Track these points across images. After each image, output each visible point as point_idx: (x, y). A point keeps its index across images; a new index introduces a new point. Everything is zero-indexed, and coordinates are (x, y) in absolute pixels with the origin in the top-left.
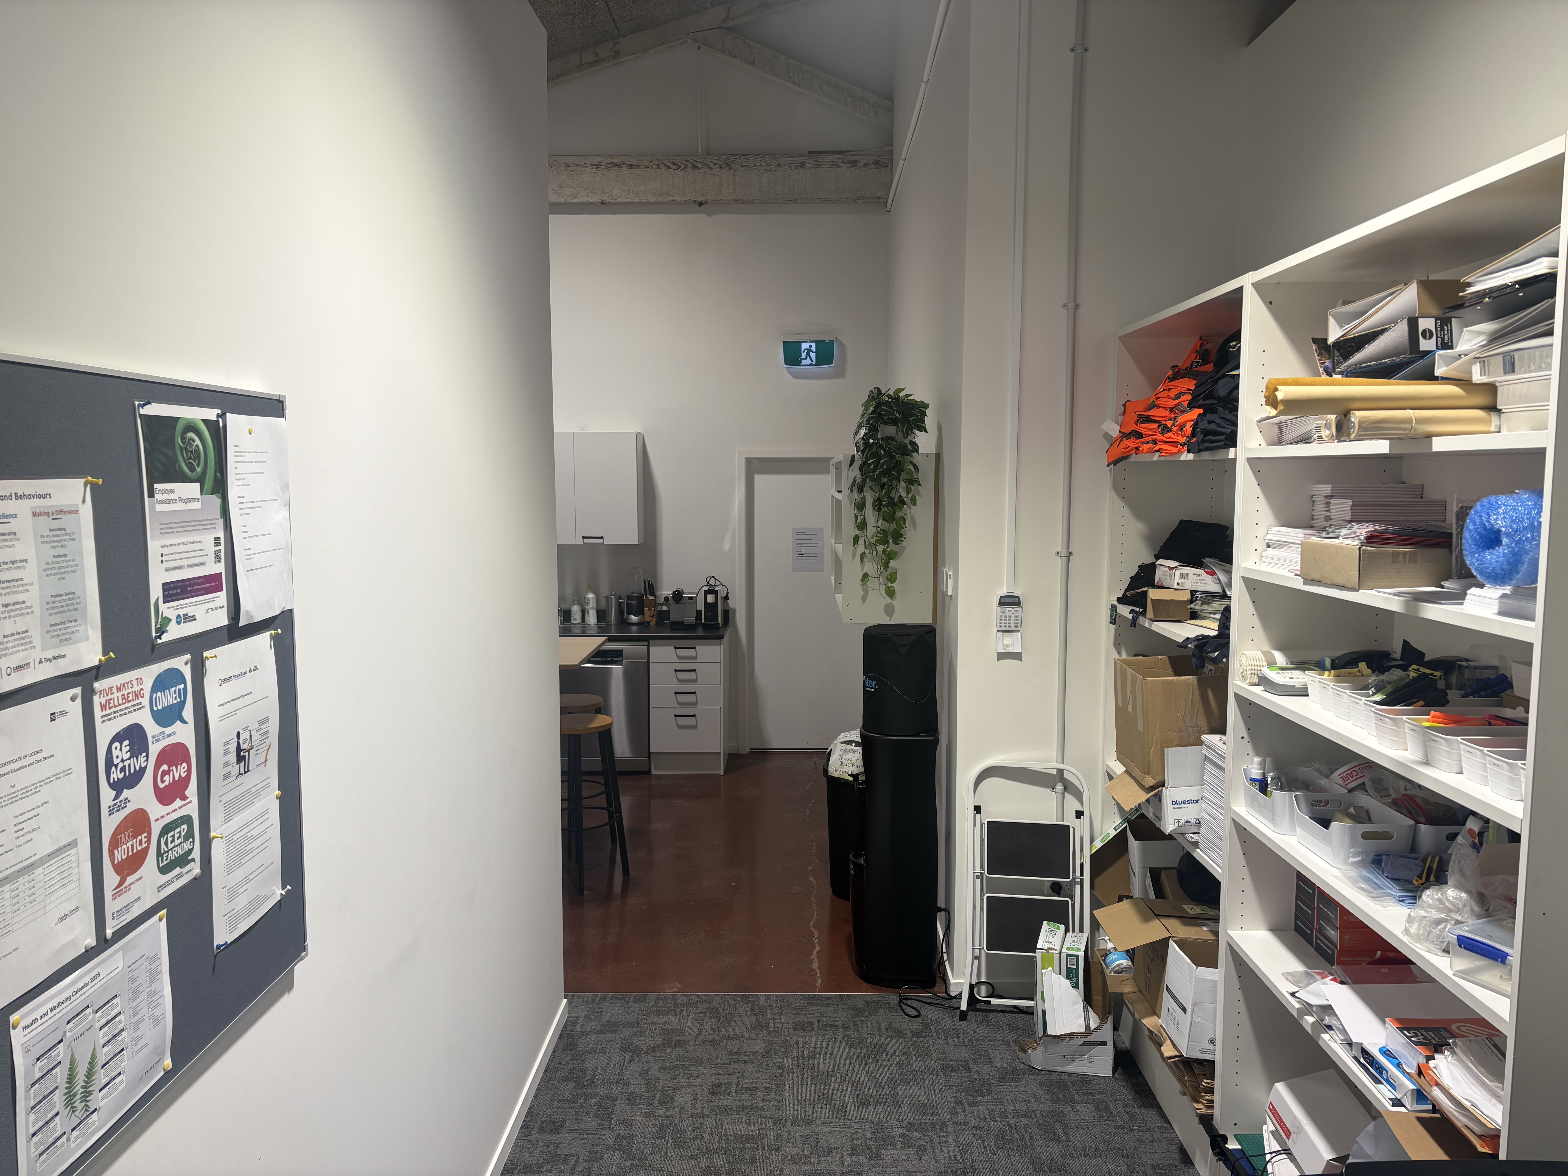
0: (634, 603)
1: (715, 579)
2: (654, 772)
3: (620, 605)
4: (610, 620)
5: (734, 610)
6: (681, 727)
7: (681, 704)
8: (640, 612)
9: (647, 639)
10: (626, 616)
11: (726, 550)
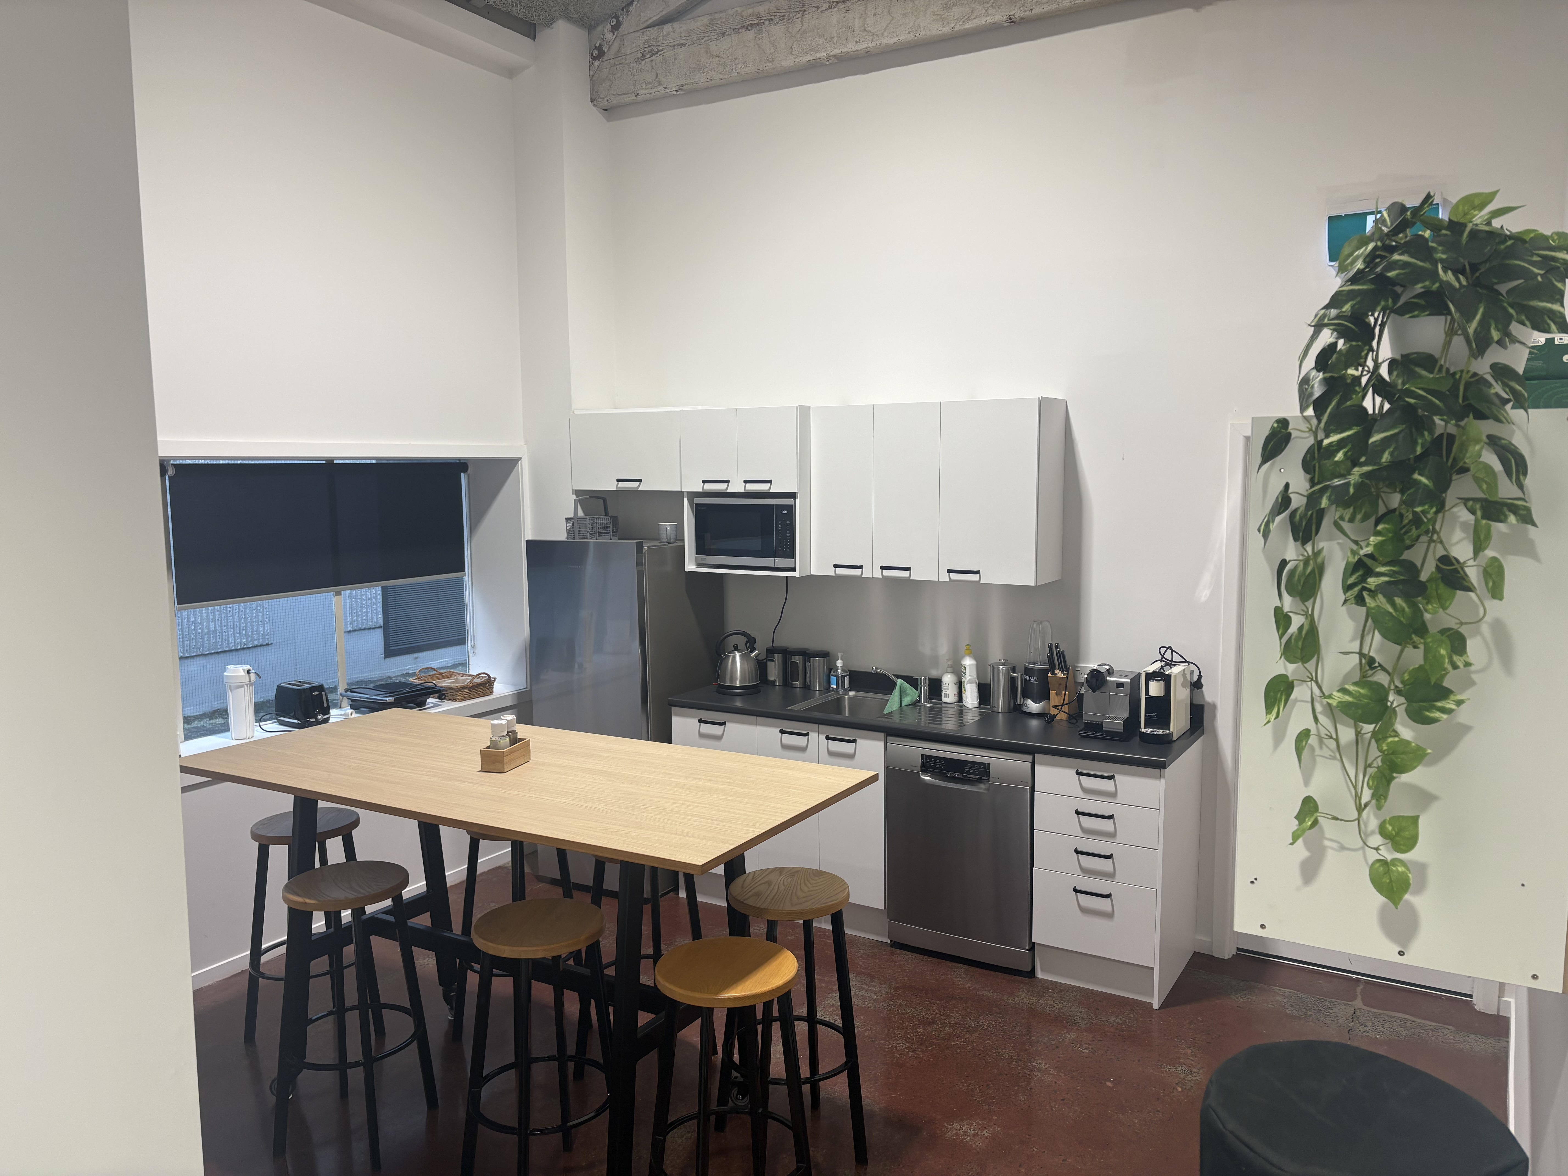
0: (1035, 680)
1: (1173, 651)
2: (1040, 974)
3: (1013, 681)
4: (996, 705)
5: (1214, 707)
6: (1084, 910)
7: (1086, 872)
8: (1043, 696)
9: (1031, 751)
10: (1020, 700)
11: (1203, 599)
